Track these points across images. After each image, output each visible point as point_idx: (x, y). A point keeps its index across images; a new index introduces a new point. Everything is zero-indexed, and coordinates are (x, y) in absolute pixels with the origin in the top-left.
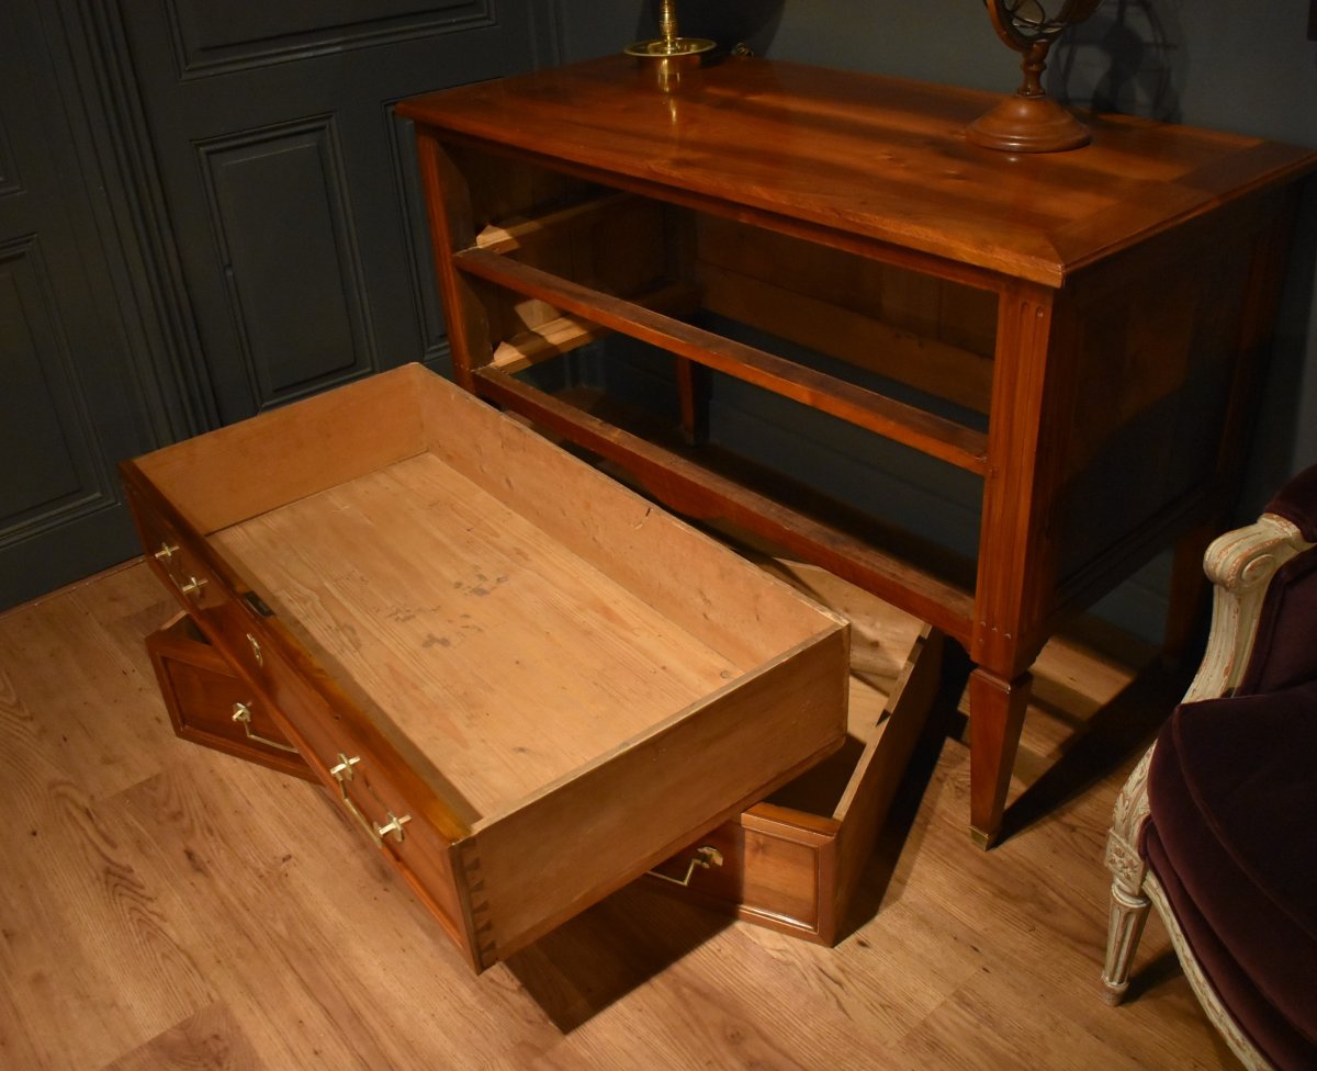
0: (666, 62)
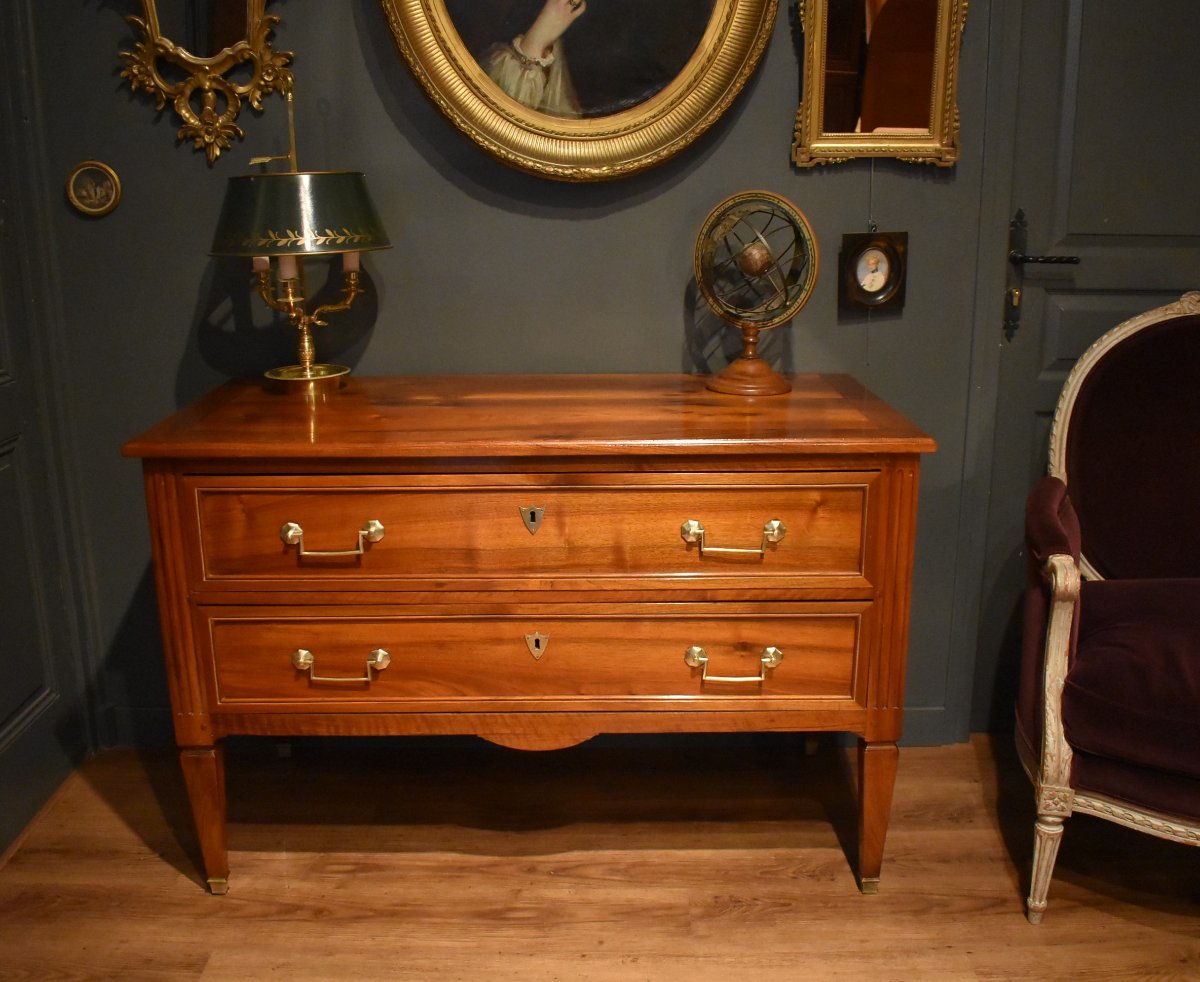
0: (312, 385)
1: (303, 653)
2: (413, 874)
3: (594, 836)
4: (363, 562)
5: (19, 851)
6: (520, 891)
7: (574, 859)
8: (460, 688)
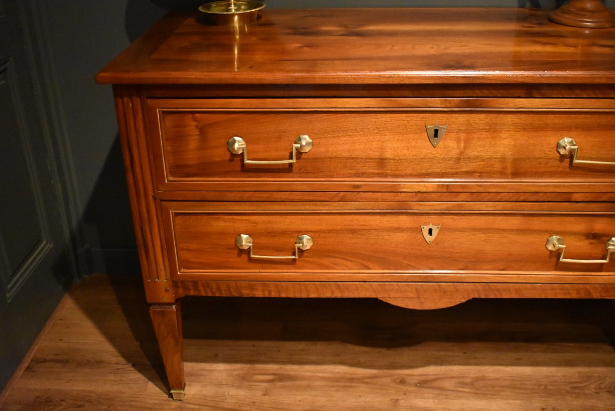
1: (244, 237)
2: (318, 383)
3: (442, 353)
4: (294, 168)
5: (32, 361)
6: (397, 400)
7: (431, 373)
8: (366, 263)
